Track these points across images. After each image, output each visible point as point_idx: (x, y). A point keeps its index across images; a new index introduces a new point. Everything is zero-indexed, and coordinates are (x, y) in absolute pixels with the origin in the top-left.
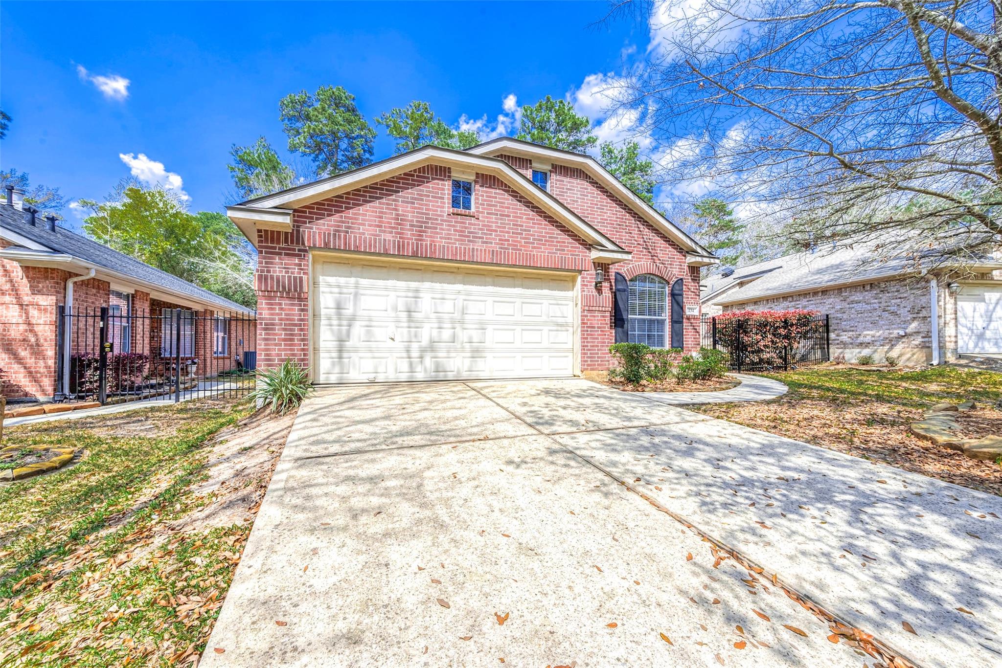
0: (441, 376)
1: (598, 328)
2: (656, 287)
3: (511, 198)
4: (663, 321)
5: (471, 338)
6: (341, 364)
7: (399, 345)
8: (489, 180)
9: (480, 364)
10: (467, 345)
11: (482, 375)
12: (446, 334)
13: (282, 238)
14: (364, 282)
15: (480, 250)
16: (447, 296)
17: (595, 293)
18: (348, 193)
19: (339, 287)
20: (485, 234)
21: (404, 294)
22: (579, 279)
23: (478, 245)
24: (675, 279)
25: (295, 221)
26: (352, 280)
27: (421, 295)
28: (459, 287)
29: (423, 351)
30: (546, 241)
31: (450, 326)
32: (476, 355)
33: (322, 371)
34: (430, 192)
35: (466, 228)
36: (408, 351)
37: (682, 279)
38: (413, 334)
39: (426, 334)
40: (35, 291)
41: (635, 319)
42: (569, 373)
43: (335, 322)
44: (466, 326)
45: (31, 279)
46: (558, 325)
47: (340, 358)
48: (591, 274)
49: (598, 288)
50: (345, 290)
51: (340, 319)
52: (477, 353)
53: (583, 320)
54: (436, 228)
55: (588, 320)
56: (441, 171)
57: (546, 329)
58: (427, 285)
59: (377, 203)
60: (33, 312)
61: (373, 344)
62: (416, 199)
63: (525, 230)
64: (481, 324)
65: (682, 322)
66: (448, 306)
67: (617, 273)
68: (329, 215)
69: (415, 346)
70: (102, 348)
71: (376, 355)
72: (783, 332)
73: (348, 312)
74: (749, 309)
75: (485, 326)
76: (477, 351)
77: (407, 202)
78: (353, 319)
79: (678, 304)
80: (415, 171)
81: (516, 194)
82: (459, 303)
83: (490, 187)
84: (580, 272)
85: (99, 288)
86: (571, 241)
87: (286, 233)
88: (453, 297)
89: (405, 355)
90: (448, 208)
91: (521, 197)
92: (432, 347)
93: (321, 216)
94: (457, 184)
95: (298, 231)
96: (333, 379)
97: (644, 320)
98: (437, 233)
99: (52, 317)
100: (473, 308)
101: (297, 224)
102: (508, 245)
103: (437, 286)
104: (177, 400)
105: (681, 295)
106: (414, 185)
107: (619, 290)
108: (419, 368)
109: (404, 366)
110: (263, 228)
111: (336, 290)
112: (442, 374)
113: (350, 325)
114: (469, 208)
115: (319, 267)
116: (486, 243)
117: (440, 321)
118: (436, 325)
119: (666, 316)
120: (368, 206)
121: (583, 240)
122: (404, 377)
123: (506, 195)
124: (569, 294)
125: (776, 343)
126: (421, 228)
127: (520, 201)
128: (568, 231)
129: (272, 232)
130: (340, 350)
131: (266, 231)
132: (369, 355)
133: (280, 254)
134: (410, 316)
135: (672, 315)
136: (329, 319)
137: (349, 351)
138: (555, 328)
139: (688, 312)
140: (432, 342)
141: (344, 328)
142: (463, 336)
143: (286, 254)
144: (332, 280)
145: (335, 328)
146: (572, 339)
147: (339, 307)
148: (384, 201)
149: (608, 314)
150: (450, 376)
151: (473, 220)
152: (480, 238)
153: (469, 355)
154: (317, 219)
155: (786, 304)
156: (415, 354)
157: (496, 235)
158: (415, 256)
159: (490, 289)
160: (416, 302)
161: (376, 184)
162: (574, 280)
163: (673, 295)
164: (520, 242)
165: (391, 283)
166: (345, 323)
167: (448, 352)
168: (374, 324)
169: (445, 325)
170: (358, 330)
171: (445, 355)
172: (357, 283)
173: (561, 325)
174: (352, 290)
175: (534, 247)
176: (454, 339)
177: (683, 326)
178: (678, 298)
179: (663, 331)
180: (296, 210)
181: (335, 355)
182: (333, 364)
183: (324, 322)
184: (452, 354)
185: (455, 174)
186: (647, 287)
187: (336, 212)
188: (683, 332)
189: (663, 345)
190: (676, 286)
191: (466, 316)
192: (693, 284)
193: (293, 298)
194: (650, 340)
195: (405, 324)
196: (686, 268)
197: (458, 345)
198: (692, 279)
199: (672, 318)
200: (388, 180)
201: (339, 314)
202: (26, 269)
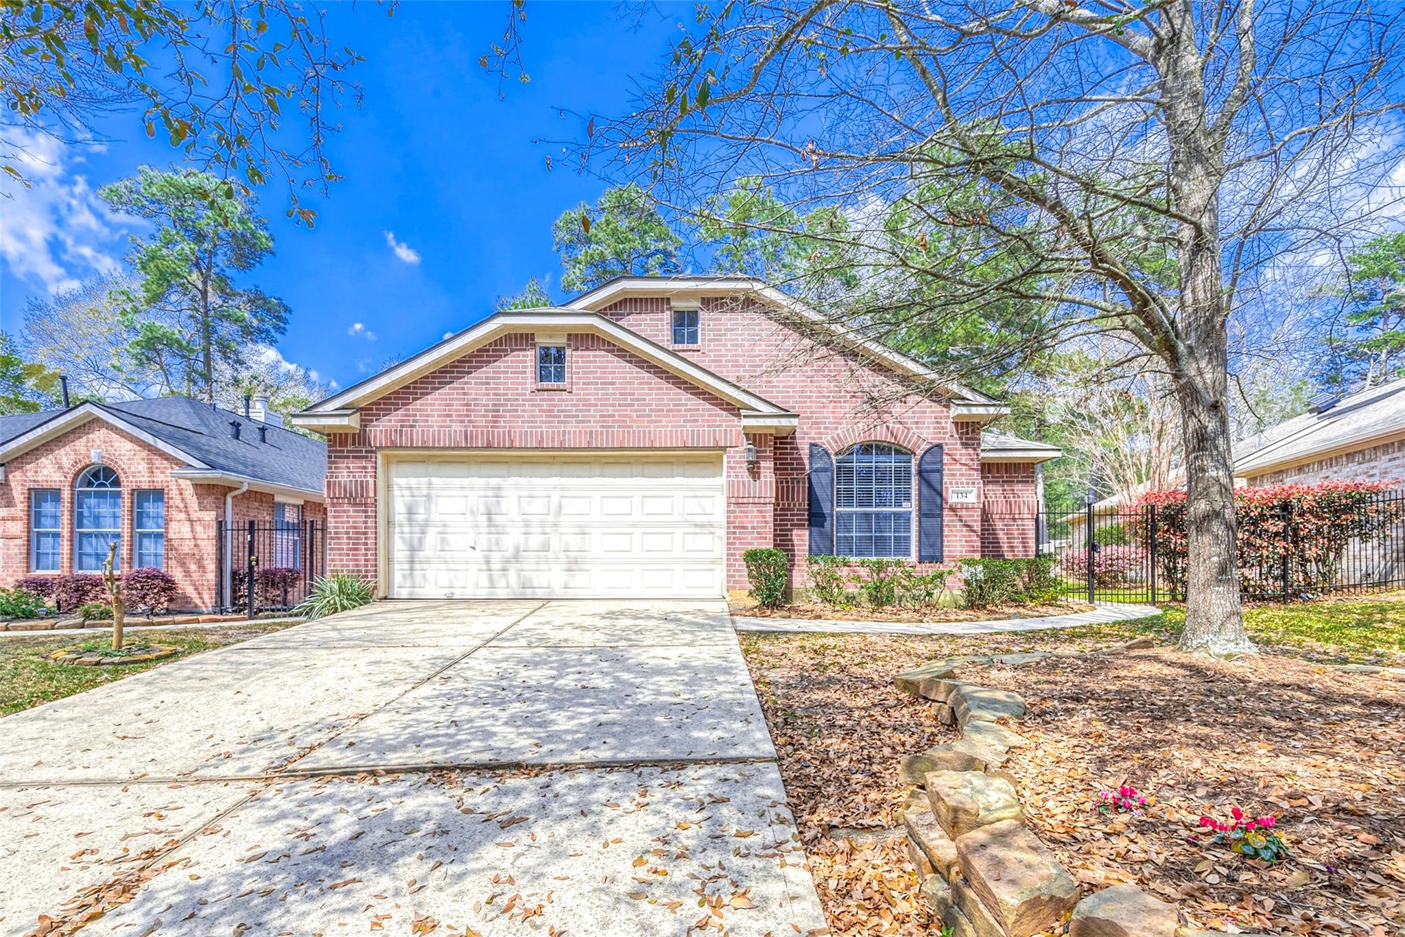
0: (529, 593)
1: (753, 528)
3: (616, 359)
4: (910, 513)
5: (566, 545)
6: (412, 575)
7: (478, 555)
8: (586, 340)
9: (579, 580)
10: (563, 555)
11: (581, 593)
12: (535, 541)
13: (350, 441)
14: (438, 481)
15: (575, 434)
16: (535, 493)
17: (746, 477)
18: (415, 382)
19: (410, 488)
20: (581, 411)
21: (482, 493)
22: (725, 457)
23: (571, 427)
24: (925, 447)
25: (362, 420)
26: (424, 480)
27: (504, 493)
28: (555, 481)
29: (507, 561)
30: (668, 411)
31: (539, 530)
32: (574, 567)
33: (396, 585)
34: (508, 367)
35: (555, 406)
36: (488, 562)
37: (940, 446)
38: (494, 540)
39: (509, 542)
40: (201, 507)
41: (850, 515)
42: (716, 593)
43: (406, 529)
44: (563, 530)
46: (696, 526)
47: (412, 569)
48: (740, 453)
49: (754, 470)
50: (416, 493)
51: (411, 525)
52: (573, 565)
53: (728, 517)
54: (516, 411)
55: (735, 517)
56: (522, 339)
57: (679, 532)
58: (512, 480)
59: (446, 390)
61: (447, 554)
62: (492, 378)
63: (638, 400)
64: (580, 526)
65: (941, 516)
66: (538, 506)
67: (812, 445)
68: (396, 410)
69: (496, 556)
70: (250, 562)
71: (452, 566)
73: (420, 518)
74: (1289, 481)
75: (587, 530)
76: (576, 562)
77: (481, 384)
78: (426, 524)
79: (930, 485)
80: (490, 345)
82: (555, 500)
83: (587, 349)
84: (724, 448)
85: (261, 501)
86: (708, 406)
87: (354, 435)
88: (544, 494)
89: (484, 567)
90: (533, 384)
91: (632, 356)
92: (517, 557)
93: (387, 412)
94: (545, 356)
95: (365, 431)
96: (404, 593)
97: (867, 516)
98: (518, 416)
99: (213, 532)
101: (364, 423)
102: (614, 421)
103: (524, 481)
105: (940, 471)
106: (489, 362)
107: (816, 471)
108: (501, 583)
109: (484, 581)
110: (332, 432)
111: (406, 493)
112: (529, 591)
113: (423, 533)
114: (562, 380)
115: (394, 469)
116: (583, 422)
117: (527, 524)
118: (522, 530)
119: (911, 507)
120: (437, 394)
121: (728, 404)
122: (482, 594)
123: (610, 357)
124: (714, 481)
126: (496, 413)
127: (630, 362)
128: (704, 393)
129: (341, 435)
130: (412, 562)
131: (335, 435)
132: (443, 566)
133: (347, 457)
134: (490, 520)
135: (920, 505)
136: (401, 526)
137: (421, 562)
138: (691, 530)
139: (952, 499)
140: (517, 551)
141: (416, 536)
142: (555, 543)
143: (352, 457)
144: (402, 481)
145: (407, 536)
146: (718, 545)
147: (410, 512)
148: (455, 385)
149: (770, 508)
150: (541, 593)
151: (564, 395)
152: (574, 416)
153: (564, 567)
154: (384, 415)
155: (1353, 467)
156: (496, 566)
157: (596, 411)
158: (489, 447)
159: (596, 480)
160: (498, 502)
161: (446, 367)
162: (718, 462)
163: (919, 472)
164: (630, 416)
165: (466, 482)
166: (417, 529)
167: (537, 563)
168: (449, 530)
169: (532, 530)
170: (432, 538)
171: (534, 567)
172: (430, 483)
173: (702, 526)
174: (425, 492)
175: (652, 421)
176: (545, 548)
177: (942, 521)
178: (934, 477)
179: (908, 529)
180: (362, 409)
181: (406, 566)
182: (404, 577)
183: (397, 530)
184: (543, 567)
185: (541, 340)
186: (874, 460)
187: (403, 404)
188: (942, 531)
189: (907, 553)
190: (928, 458)
191: (562, 518)
192: (964, 451)
193: (360, 504)
194: (881, 545)
195: (485, 530)
196: (950, 427)
197: (550, 554)
198: (962, 444)
199: (920, 510)
200: (458, 361)
201: (410, 520)
202: (196, 486)
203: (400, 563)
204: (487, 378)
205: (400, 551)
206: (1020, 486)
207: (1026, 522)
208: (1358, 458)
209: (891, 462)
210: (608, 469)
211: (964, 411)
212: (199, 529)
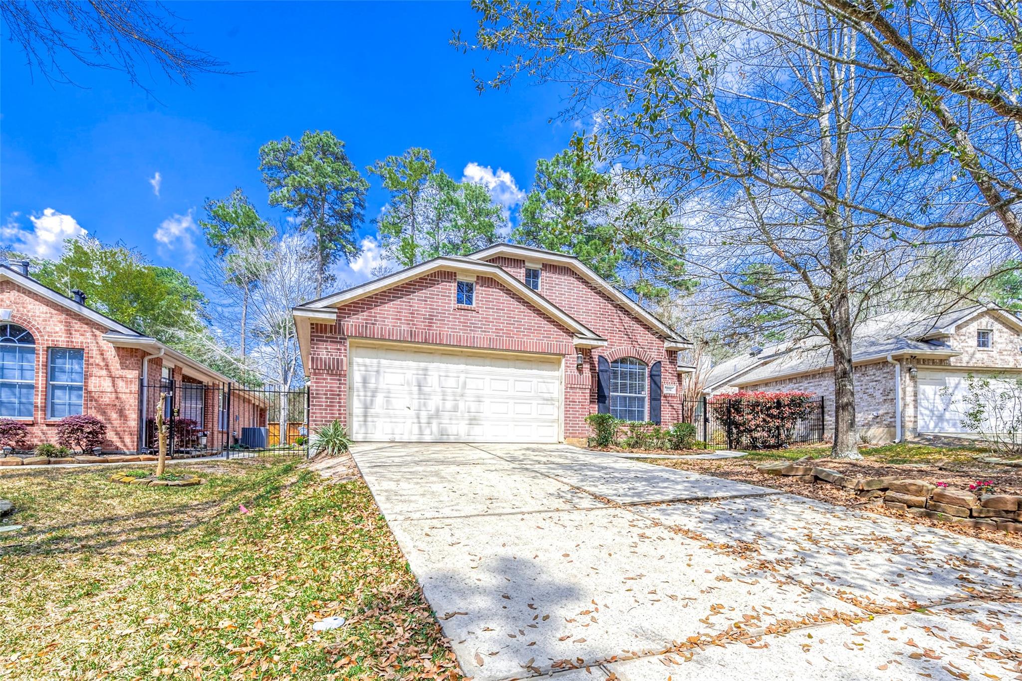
1: (579, 402)
2: (636, 369)
3: (505, 295)
4: (643, 398)
5: (469, 408)
6: (365, 425)
7: (412, 413)
8: (488, 281)
9: (477, 430)
10: (466, 415)
11: (478, 439)
12: (449, 405)
13: (328, 329)
14: (383, 361)
15: (481, 338)
16: (450, 374)
17: (576, 373)
18: (377, 294)
19: (365, 366)
20: (484, 325)
21: (415, 372)
22: (563, 361)
23: (478, 334)
24: (653, 362)
25: (338, 317)
26: (375, 361)
27: (429, 373)
28: (462, 367)
29: (430, 417)
30: (535, 330)
31: (452, 398)
32: (474, 422)
33: (355, 431)
34: (439, 292)
35: (468, 320)
36: (418, 418)
37: (660, 362)
38: (422, 404)
39: (432, 405)
40: (124, 366)
41: (617, 397)
42: (555, 440)
43: (362, 394)
44: (468, 399)
45: (121, 357)
46: (544, 399)
47: (365, 421)
48: (574, 358)
49: (580, 369)
50: (370, 369)
51: (365, 391)
52: (473, 421)
53: (566, 395)
54: (444, 320)
55: (571, 395)
56: (448, 275)
57: (535, 402)
58: (435, 365)
59: (398, 302)
60: (121, 384)
61: (391, 412)
62: (428, 298)
63: (517, 321)
64: (477, 397)
65: (660, 400)
66: (451, 383)
67: (599, 356)
68: (362, 312)
69: (424, 414)
71: (394, 420)
72: (775, 412)
73: (372, 386)
75: (482, 399)
76: (475, 419)
77: (421, 300)
78: (375, 392)
79: (655, 383)
80: (428, 276)
81: (509, 292)
82: (462, 380)
83: (488, 287)
84: (564, 355)
85: (157, 364)
86: (556, 329)
87: (332, 326)
88: (455, 375)
89: (416, 421)
90: (454, 304)
91: (514, 294)
92: (437, 414)
93: (356, 312)
94: (460, 286)
95: (341, 324)
96: (360, 437)
97: (625, 397)
98: (445, 324)
99: (135, 387)
100: (471, 384)
101: (340, 318)
102: (503, 333)
103: (443, 366)
104: (228, 458)
105: (659, 376)
106: (427, 287)
107: (602, 371)
108: (427, 431)
109: (416, 430)
110: (316, 322)
111: (363, 368)
112: (445, 437)
113: (373, 396)
114: (471, 303)
115: (354, 351)
116: (485, 332)
117: (444, 394)
118: (441, 397)
119: (646, 394)
120: (391, 304)
121: (566, 329)
122: (414, 438)
123: (502, 293)
124: (556, 373)
125: (769, 422)
126: (431, 320)
127: (513, 298)
128: (554, 322)
129: (322, 325)
130: (365, 416)
131: (318, 324)
132: (388, 420)
133: (326, 341)
134: (420, 390)
135: (651, 393)
136: (358, 391)
137: (372, 416)
138: (542, 402)
139: (665, 391)
140: (437, 411)
141: (369, 399)
142: (462, 406)
143: (332, 342)
144: (360, 360)
145: (362, 398)
146: (556, 412)
147: (365, 381)
148: (404, 299)
149: (588, 391)
150: (452, 439)
151: (474, 314)
152: (479, 328)
153: (467, 422)
154: (354, 315)
156: (424, 420)
157: (493, 326)
158: (426, 342)
159: (488, 368)
160: (425, 378)
161: (398, 286)
162: (559, 362)
163: (651, 376)
164: (513, 331)
165: (405, 363)
166: (369, 394)
167: (451, 419)
168: (392, 395)
169: (448, 398)
170: (380, 399)
171: (448, 421)
172: (379, 363)
173: (547, 400)
174: (375, 369)
175: (525, 335)
176: (455, 409)
177: (661, 403)
178: (656, 378)
179: (643, 407)
180: (338, 308)
181: (362, 419)
182: (360, 426)
183: (355, 394)
184: (454, 422)
185: (460, 278)
186: (628, 368)
187: (368, 309)
188: (661, 408)
189: (643, 419)
190: (654, 368)
191: (466, 391)
192: (670, 366)
193: (336, 375)
194: (631, 415)
195: (416, 396)
196: (664, 352)
197: (459, 414)
198: (670, 362)
199: (650, 396)
200: (407, 284)
201: (365, 387)
202: (118, 349)
203: (358, 416)
204: (425, 297)
205: (357, 408)
208: (794, 381)
211: (673, 344)
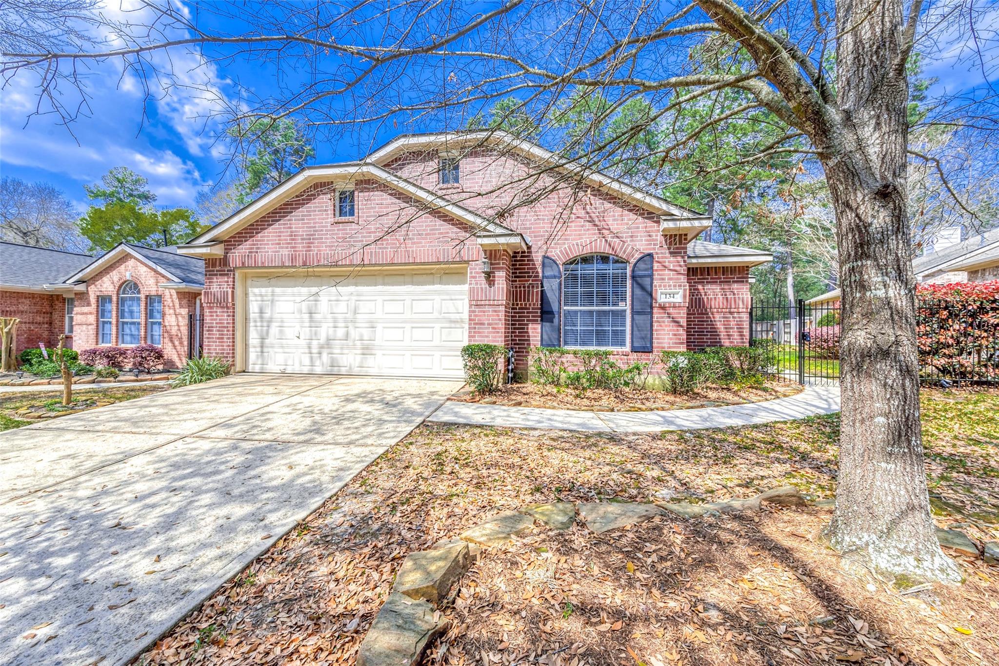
0: (335, 370)
1: (489, 324)
3: (389, 197)
4: (625, 311)
5: (361, 335)
6: (262, 357)
7: (303, 342)
8: (367, 184)
9: (370, 361)
10: (358, 343)
11: (372, 371)
12: (340, 333)
13: (218, 263)
14: (278, 290)
15: (360, 252)
16: (341, 298)
17: (484, 284)
18: (257, 221)
19: (261, 295)
20: (365, 237)
21: (306, 298)
22: (468, 270)
23: (358, 248)
24: (637, 256)
25: (226, 249)
26: (270, 289)
28: (351, 289)
29: (321, 347)
30: (427, 234)
31: (343, 325)
32: (366, 352)
33: (251, 362)
34: (316, 207)
35: (347, 234)
36: (309, 348)
37: (651, 255)
38: (313, 333)
39: (324, 332)
40: (181, 306)
41: (576, 312)
43: (259, 324)
44: (357, 325)
45: (180, 299)
46: (451, 321)
47: (262, 352)
48: (479, 267)
49: (489, 277)
50: (265, 298)
51: (262, 321)
52: (367, 350)
53: (470, 316)
54: (322, 239)
55: (476, 316)
56: (325, 186)
57: (437, 326)
58: (325, 289)
59: (276, 225)
61: (284, 342)
62: (305, 216)
63: (404, 227)
64: (371, 322)
65: (651, 313)
66: (342, 307)
67: (544, 257)
68: (246, 241)
69: (315, 343)
71: (286, 350)
73: (266, 316)
75: (375, 325)
76: (367, 349)
77: (299, 220)
78: (270, 321)
79: (643, 288)
80: (304, 191)
81: (394, 192)
82: (352, 303)
83: (369, 191)
84: (467, 262)
86: (456, 230)
87: (220, 259)
88: (345, 298)
89: (307, 351)
90: (332, 218)
91: (400, 194)
92: (328, 344)
93: (240, 242)
94: (343, 195)
95: (227, 256)
96: (257, 368)
97: (591, 312)
98: (323, 243)
100: (364, 308)
101: (227, 251)
102: (387, 244)
103: (332, 289)
105: (651, 276)
106: (304, 204)
107: (548, 277)
108: (318, 363)
109: (306, 360)
110: (208, 257)
111: (259, 298)
112: (336, 368)
113: (268, 326)
114: (353, 214)
115: (248, 282)
116: (367, 245)
117: (335, 321)
118: (331, 325)
119: (626, 306)
120: (270, 229)
122: (306, 370)
123: (385, 195)
126: (309, 241)
127: (399, 199)
128: (452, 220)
129: (211, 259)
130: (262, 347)
132: (281, 350)
133: (216, 275)
134: (311, 317)
135: (633, 304)
136: (255, 321)
137: (267, 347)
138: (447, 325)
139: (661, 299)
140: (328, 339)
141: (265, 329)
142: (354, 334)
143: (221, 275)
144: (256, 290)
145: (259, 329)
147: (261, 312)
148: (282, 222)
149: (502, 308)
150: (343, 371)
151: (354, 226)
152: (360, 241)
153: (359, 352)
154: (239, 245)
156: (315, 351)
157: (375, 237)
158: (305, 265)
159: (380, 288)
160: (316, 305)
161: (276, 208)
163: (633, 277)
164: (399, 240)
165: (296, 290)
166: (265, 324)
167: (342, 348)
168: (285, 324)
169: (339, 325)
170: (274, 330)
171: (339, 351)
172: (273, 292)
173: (454, 322)
174: (270, 298)
175: (414, 243)
176: (347, 336)
177: (652, 318)
178: (647, 281)
179: (624, 325)
180: (225, 241)
181: (259, 349)
182: (257, 357)
183: (252, 324)
184: (346, 351)
185: (339, 186)
186: (594, 269)
187: (251, 237)
188: (652, 326)
189: (623, 344)
190: (641, 265)
191: (358, 316)
192: (672, 259)
193: (224, 307)
194: (601, 337)
195: (307, 324)
196: (660, 238)
197: (350, 343)
198: (671, 253)
199: (632, 308)
200: (284, 205)
201: (261, 317)
202: (177, 293)
203: (255, 347)
204: (303, 216)
205: (253, 339)
206: (735, 286)
207: (742, 315)
209: (610, 269)
210: (387, 279)
211: (671, 225)
212: (180, 319)
